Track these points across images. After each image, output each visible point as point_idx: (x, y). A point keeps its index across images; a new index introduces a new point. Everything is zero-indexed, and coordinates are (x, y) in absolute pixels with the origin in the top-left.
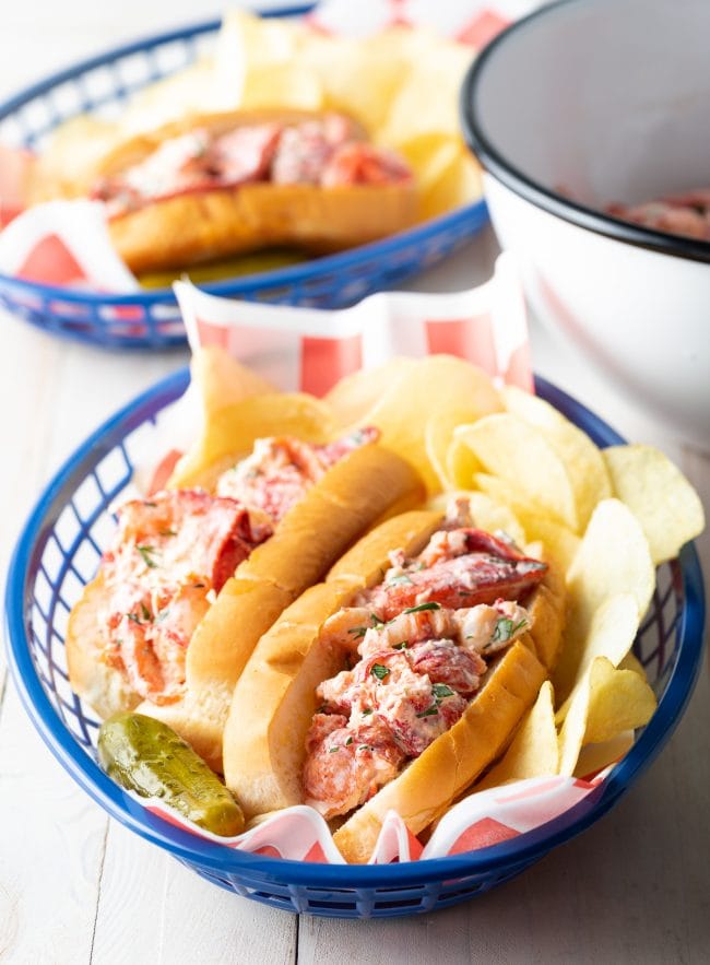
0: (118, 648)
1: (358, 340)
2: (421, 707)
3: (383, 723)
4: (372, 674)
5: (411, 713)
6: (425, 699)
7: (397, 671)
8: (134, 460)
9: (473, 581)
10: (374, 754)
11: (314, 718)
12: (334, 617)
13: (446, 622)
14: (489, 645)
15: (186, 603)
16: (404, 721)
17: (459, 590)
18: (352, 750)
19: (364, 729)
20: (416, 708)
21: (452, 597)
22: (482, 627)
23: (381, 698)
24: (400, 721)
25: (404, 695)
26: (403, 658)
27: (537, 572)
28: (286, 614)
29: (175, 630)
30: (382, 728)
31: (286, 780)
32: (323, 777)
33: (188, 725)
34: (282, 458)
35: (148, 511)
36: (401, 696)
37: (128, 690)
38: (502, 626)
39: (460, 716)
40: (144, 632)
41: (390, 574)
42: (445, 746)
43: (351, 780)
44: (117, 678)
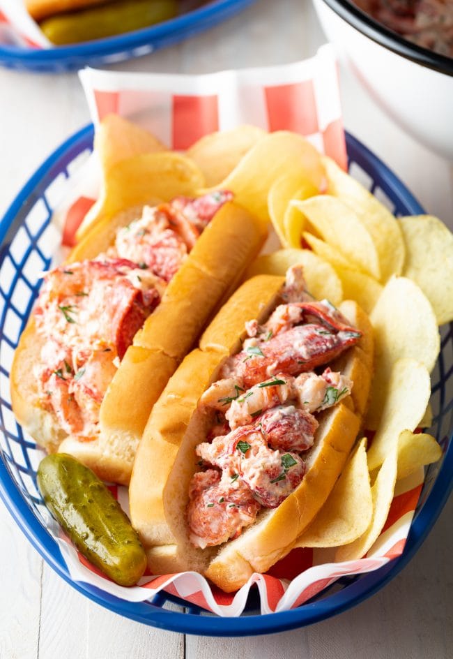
0: (49, 396)
1: (214, 100)
2: (273, 475)
3: (246, 486)
4: (237, 449)
5: (267, 480)
6: (276, 469)
7: (256, 446)
8: (52, 205)
9: (308, 353)
10: (240, 510)
11: (195, 475)
12: (208, 391)
13: (289, 391)
14: (320, 407)
15: (98, 364)
16: (261, 487)
17: (298, 360)
18: (224, 506)
19: (232, 491)
20: (270, 477)
21: (292, 368)
22: (316, 394)
23: (245, 469)
24: (259, 487)
25: (262, 468)
26: (259, 435)
27: (354, 339)
28: (172, 381)
29: (90, 386)
30: (245, 490)
31: (175, 523)
32: (202, 523)
33: (102, 459)
34: (163, 222)
35: (67, 278)
36: (259, 470)
37: (57, 428)
38: (330, 393)
39: (302, 479)
40: (67, 386)
41: (248, 343)
42: (292, 504)
43: (223, 526)
44: (48, 419)
